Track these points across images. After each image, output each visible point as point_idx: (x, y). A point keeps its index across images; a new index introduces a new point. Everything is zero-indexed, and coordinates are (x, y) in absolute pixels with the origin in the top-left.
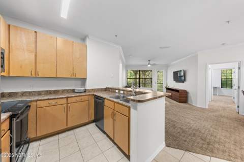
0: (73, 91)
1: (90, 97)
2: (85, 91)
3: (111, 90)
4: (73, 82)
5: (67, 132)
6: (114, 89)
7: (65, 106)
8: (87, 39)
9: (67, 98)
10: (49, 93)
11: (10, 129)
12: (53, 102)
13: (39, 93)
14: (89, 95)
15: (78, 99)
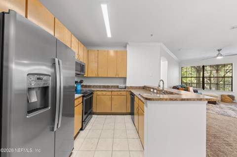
0: (118, 87)
1: (128, 93)
2: (125, 88)
3: (147, 89)
4: (118, 80)
5: (111, 116)
6: (149, 88)
7: (110, 96)
8: (128, 46)
9: (112, 91)
10: (104, 87)
11: (83, 102)
12: (104, 93)
13: (100, 87)
14: (127, 91)
15: (119, 93)
